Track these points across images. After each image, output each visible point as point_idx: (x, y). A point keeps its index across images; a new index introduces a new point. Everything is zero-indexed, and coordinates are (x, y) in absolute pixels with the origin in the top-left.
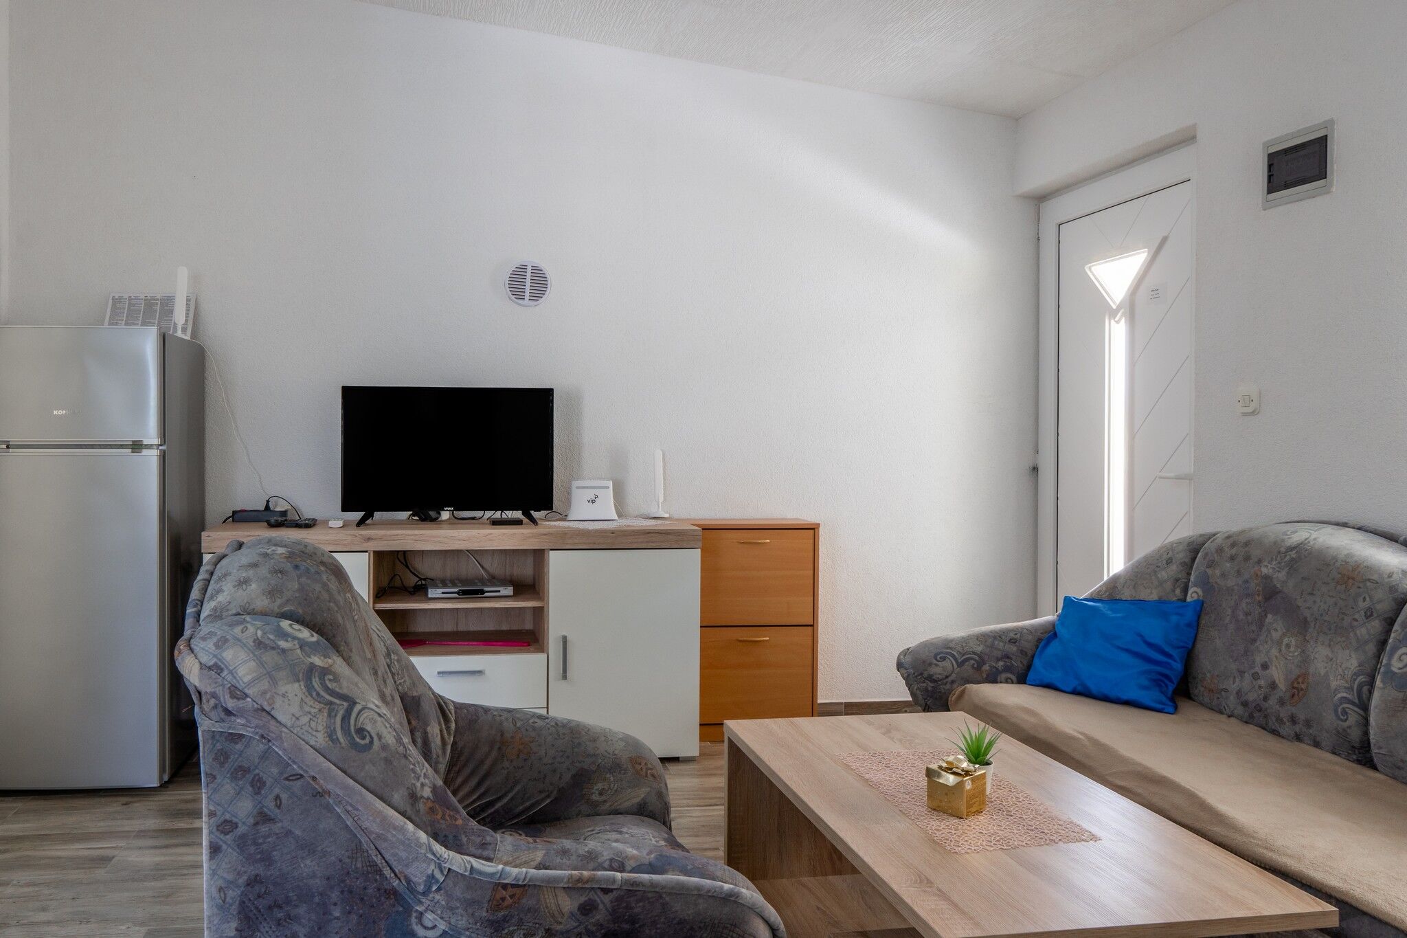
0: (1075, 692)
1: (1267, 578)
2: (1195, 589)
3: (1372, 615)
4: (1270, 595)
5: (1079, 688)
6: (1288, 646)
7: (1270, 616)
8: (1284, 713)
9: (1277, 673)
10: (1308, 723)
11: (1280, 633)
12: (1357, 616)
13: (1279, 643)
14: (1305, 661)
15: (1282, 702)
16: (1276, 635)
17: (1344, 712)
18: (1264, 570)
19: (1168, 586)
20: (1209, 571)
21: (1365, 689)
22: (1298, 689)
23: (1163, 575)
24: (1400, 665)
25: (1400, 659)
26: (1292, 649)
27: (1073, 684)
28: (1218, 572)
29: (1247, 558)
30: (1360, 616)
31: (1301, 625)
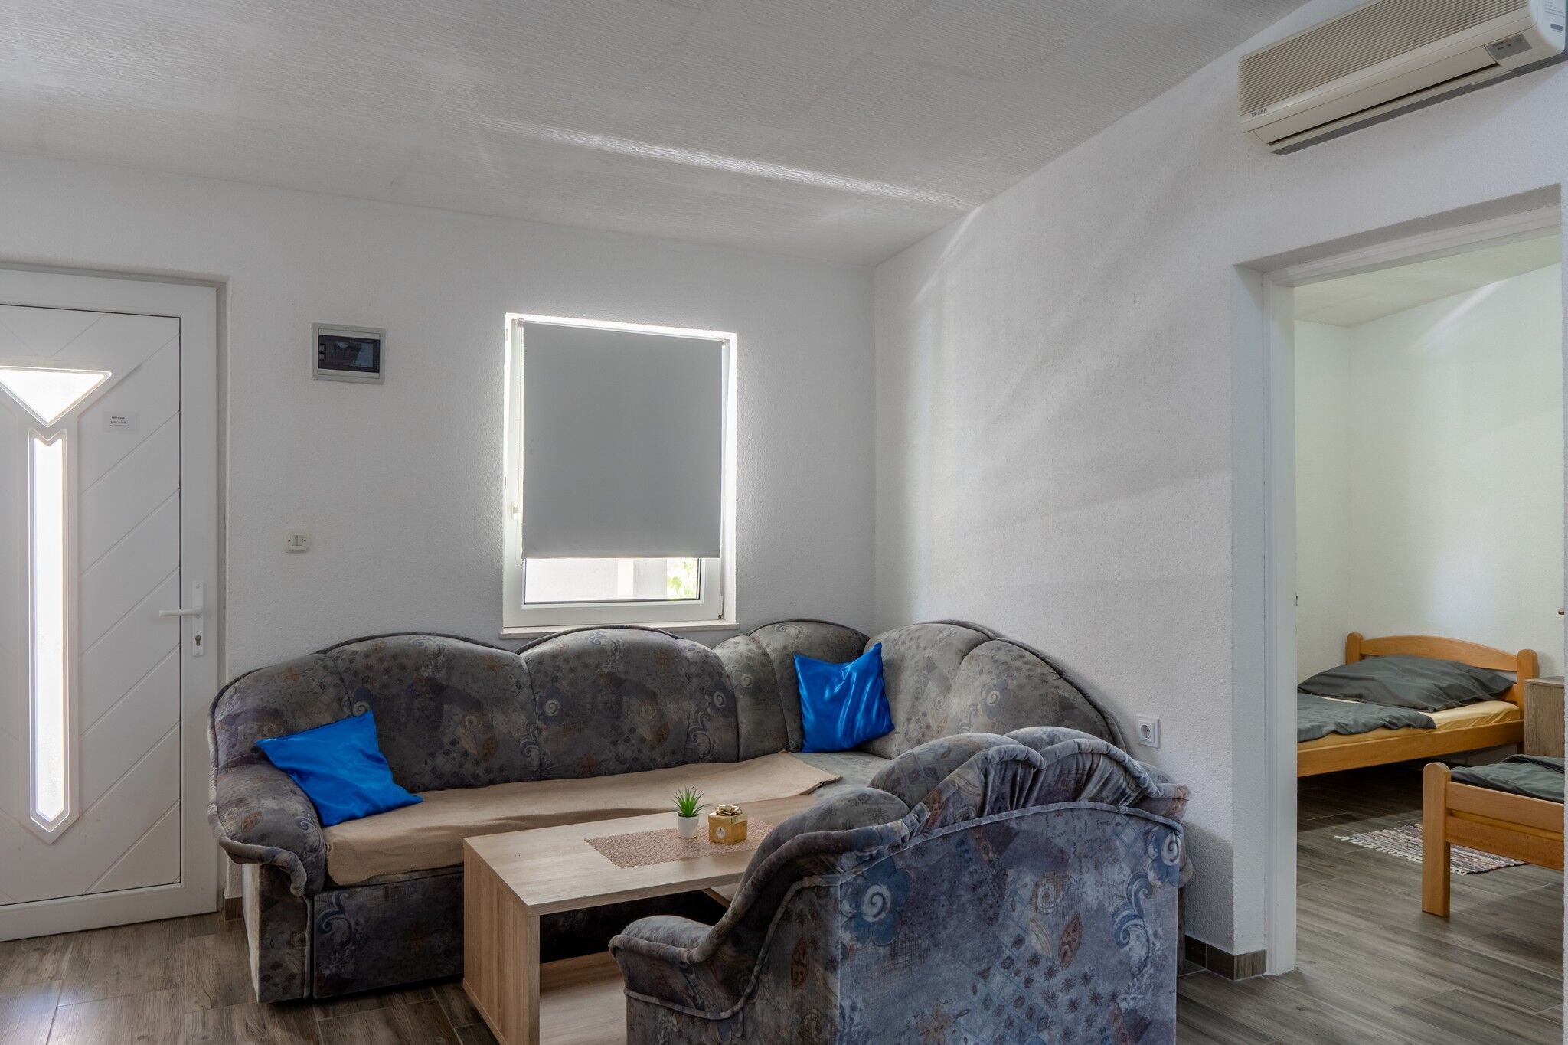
0: (369, 814)
1: (429, 679)
2: (358, 704)
3: (520, 686)
4: (438, 689)
5: (371, 809)
6: (471, 722)
7: (445, 706)
8: (480, 770)
9: (468, 744)
10: (501, 769)
11: (460, 716)
12: (513, 689)
13: (462, 721)
14: (488, 727)
15: (477, 763)
16: (457, 718)
17: (529, 751)
18: (425, 675)
19: (335, 706)
20: (368, 686)
21: (536, 732)
22: (489, 747)
23: (325, 698)
24: (552, 711)
25: (550, 708)
26: (475, 723)
27: (366, 807)
28: (377, 685)
29: (403, 668)
30: (515, 688)
31: (477, 706)
